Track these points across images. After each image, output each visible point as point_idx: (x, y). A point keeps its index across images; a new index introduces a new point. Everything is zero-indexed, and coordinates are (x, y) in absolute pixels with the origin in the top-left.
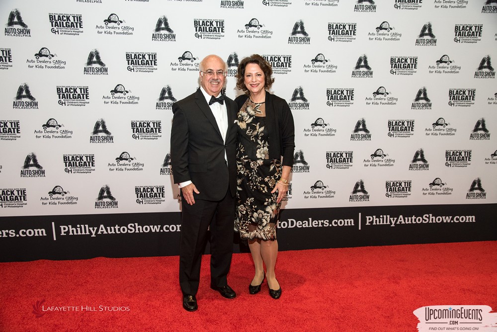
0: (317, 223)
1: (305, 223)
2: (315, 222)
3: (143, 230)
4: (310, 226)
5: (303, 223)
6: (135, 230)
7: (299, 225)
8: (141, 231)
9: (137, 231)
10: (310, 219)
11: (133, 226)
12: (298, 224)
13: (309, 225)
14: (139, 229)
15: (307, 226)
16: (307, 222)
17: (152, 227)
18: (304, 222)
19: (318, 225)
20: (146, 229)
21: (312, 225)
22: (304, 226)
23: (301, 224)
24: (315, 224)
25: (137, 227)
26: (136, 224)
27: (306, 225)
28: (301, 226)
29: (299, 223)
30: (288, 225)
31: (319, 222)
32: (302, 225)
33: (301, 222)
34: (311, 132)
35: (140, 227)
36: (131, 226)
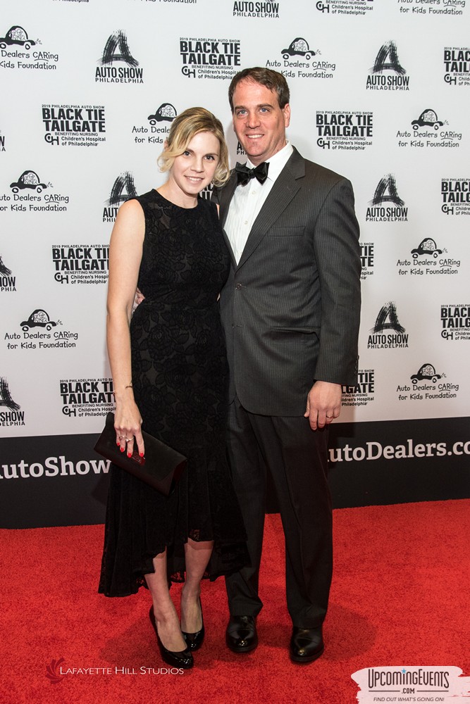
0: (423, 449)
1: (400, 449)
2: (420, 448)
3: (75, 471)
4: (411, 455)
5: (396, 451)
6: (60, 471)
7: (389, 455)
8: (72, 473)
9: (64, 473)
10: (410, 441)
11: (56, 461)
12: (387, 452)
13: (407, 453)
14: (67, 467)
15: (404, 456)
16: (403, 447)
17: (93, 462)
18: (397, 448)
19: (426, 452)
20: (83, 467)
21: (414, 453)
22: (398, 456)
23: (392, 451)
24: (419, 451)
25: (64, 464)
26: (63, 458)
27: (401, 453)
28: (392, 457)
29: (389, 450)
30: (367, 455)
31: (426, 448)
32: (394, 454)
33: (391, 448)
34: (412, 267)
35: (71, 464)
36: (52, 462)
